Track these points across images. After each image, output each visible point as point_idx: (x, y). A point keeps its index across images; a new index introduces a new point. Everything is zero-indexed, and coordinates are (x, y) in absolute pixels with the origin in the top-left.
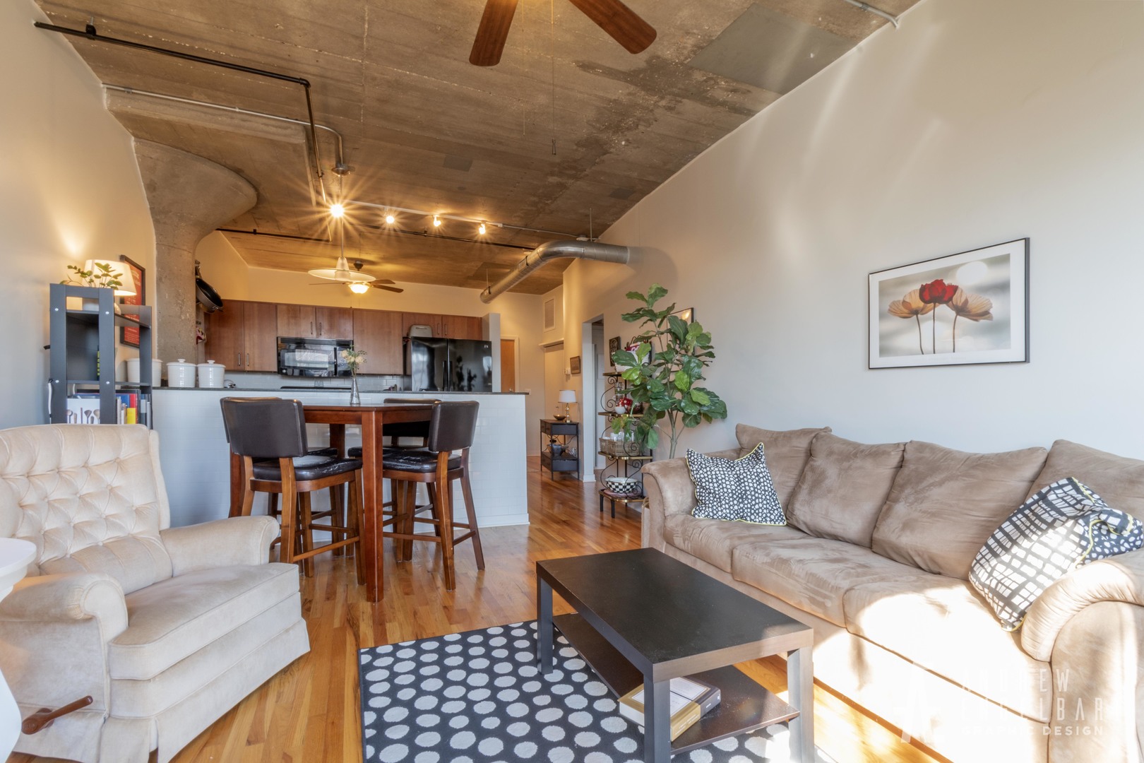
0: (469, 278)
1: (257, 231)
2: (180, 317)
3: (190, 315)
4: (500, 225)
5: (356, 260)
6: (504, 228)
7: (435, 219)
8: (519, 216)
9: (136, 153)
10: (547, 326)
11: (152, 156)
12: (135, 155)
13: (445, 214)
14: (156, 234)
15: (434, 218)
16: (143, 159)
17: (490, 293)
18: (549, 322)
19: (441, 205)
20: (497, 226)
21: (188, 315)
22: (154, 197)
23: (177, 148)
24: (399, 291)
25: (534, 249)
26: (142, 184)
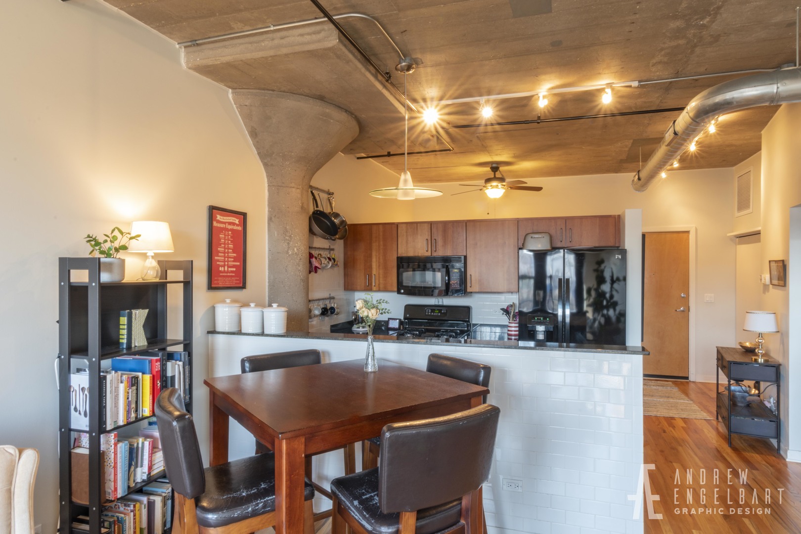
0: (622, 161)
1: (391, 153)
2: (287, 252)
3: (297, 249)
4: (635, 84)
5: (492, 163)
6: (640, 87)
7: (541, 98)
8: (660, 62)
9: (235, 104)
10: (740, 208)
11: (247, 104)
12: (235, 106)
13: (553, 88)
14: (267, 176)
15: (539, 97)
16: (240, 106)
17: (639, 179)
18: (744, 202)
19: (543, 77)
20: (630, 86)
21: (295, 249)
22: (258, 142)
23: (264, 89)
24: (539, 189)
25: (682, 109)
26: (247, 132)
